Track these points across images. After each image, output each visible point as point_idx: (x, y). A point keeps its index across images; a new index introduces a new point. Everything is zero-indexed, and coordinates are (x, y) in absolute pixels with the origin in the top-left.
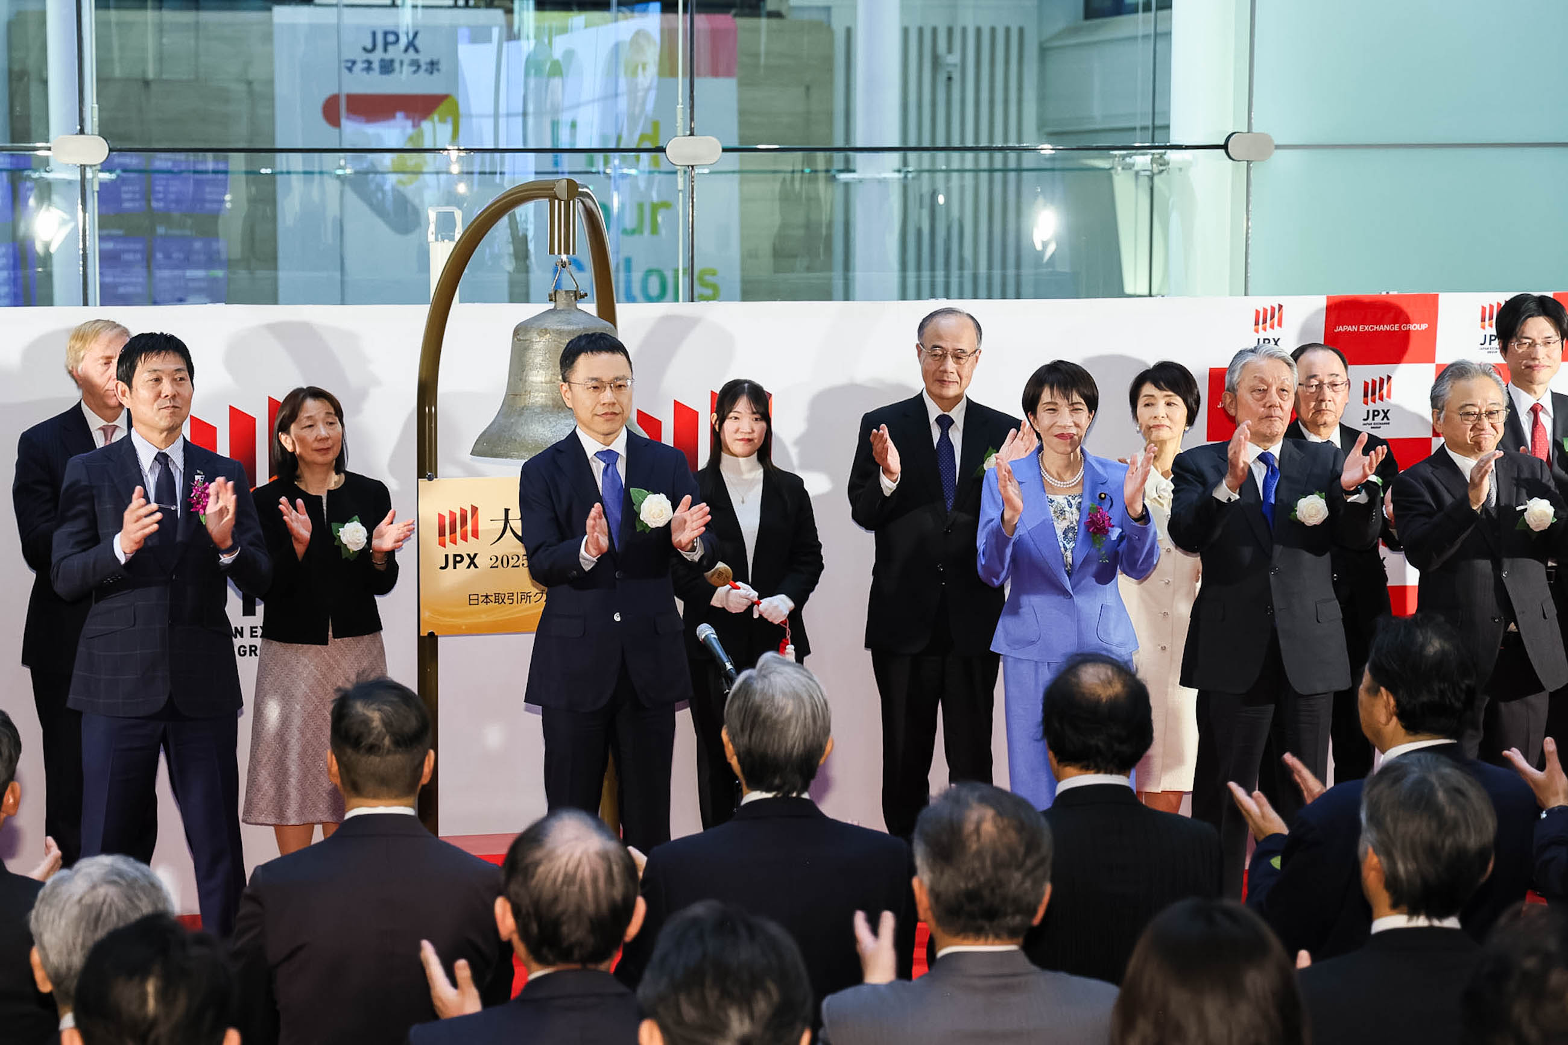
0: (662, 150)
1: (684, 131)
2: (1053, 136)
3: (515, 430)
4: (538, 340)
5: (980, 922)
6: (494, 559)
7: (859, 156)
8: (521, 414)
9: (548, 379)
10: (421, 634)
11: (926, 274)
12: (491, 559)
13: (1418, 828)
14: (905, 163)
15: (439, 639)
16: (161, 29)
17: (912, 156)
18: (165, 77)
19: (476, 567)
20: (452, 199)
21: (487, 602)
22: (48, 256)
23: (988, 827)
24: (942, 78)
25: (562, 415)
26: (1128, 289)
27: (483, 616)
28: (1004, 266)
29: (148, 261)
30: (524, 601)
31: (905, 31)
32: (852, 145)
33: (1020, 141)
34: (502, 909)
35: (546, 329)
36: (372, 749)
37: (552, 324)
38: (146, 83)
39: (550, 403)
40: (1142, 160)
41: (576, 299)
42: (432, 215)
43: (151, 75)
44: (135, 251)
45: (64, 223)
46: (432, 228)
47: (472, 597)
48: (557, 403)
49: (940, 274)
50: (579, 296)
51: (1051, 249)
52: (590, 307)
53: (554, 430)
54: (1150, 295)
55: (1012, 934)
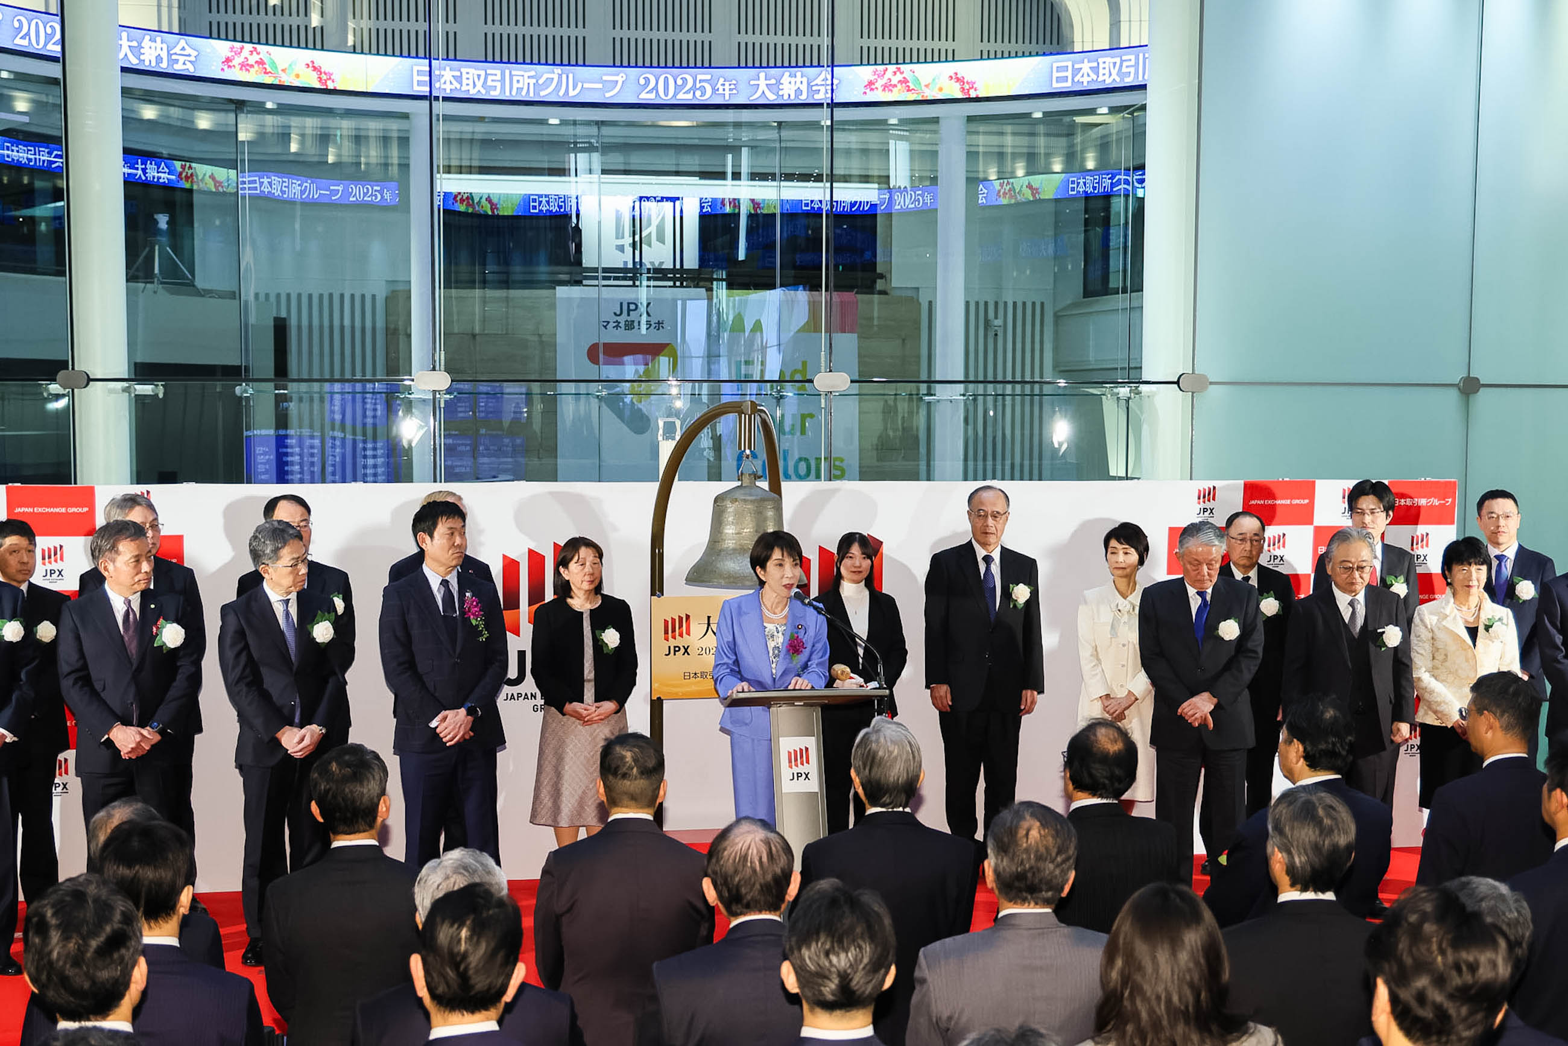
0: (811, 381)
1: (826, 368)
2: (1063, 373)
3: (715, 565)
4: (731, 505)
5: (1024, 894)
7: (938, 386)
8: (719, 555)
9: (738, 531)
11: (980, 464)
13: (1307, 834)
14: (966, 390)
15: (664, 701)
16: (484, 301)
17: (971, 386)
18: (486, 332)
20: (671, 412)
21: (695, 678)
22: (410, 447)
23: (1034, 834)
24: (991, 334)
26: (1112, 473)
27: (693, 687)
28: (1031, 459)
29: (474, 453)
31: (967, 303)
32: (933, 379)
33: (1042, 377)
34: (707, 885)
35: (737, 499)
36: (624, 776)
37: (739, 495)
38: (474, 336)
40: (1124, 391)
41: (755, 479)
42: (661, 424)
43: (477, 330)
44: (466, 445)
45: (421, 427)
46: (661, 432)
47: (686, 674)
49: (989, 463)
50: (756, 477)
51: (1064, 447)
52: (764, 485)
53: (741, 565)
54: (1127, 478)
55: (1046, 902)
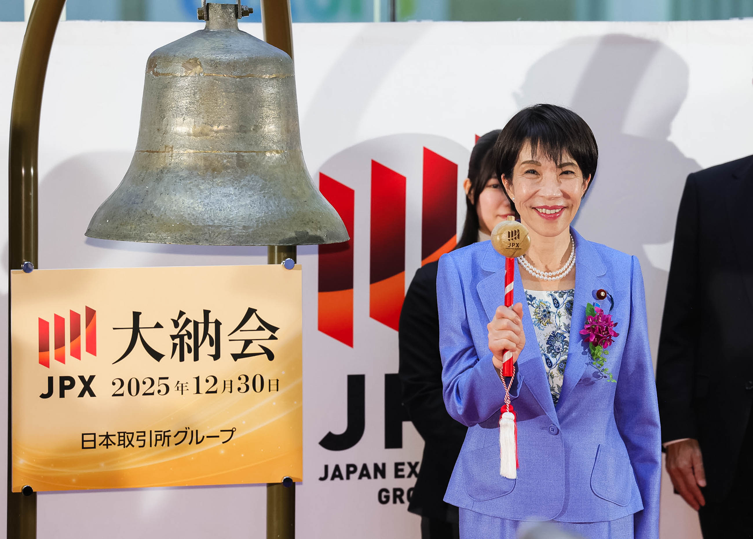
3: (152, 202)
4: (184, 74)
6: (118, 383)
8: (159, 180)
9: (198, 129)
10: (13, 491)
12: (114, 384)
15: (39, 498)
19: (92, 394)
21: (107, 445)
25: (218, 180)
27: (102, 464)
30: (160, 443)
35: (196, 60)
37: (204, 51)
39: (201, 163)
41: (237, 17)
47: (86, 438)
48: (210, 165)
50: (241, 12)
53: (207, 201)
